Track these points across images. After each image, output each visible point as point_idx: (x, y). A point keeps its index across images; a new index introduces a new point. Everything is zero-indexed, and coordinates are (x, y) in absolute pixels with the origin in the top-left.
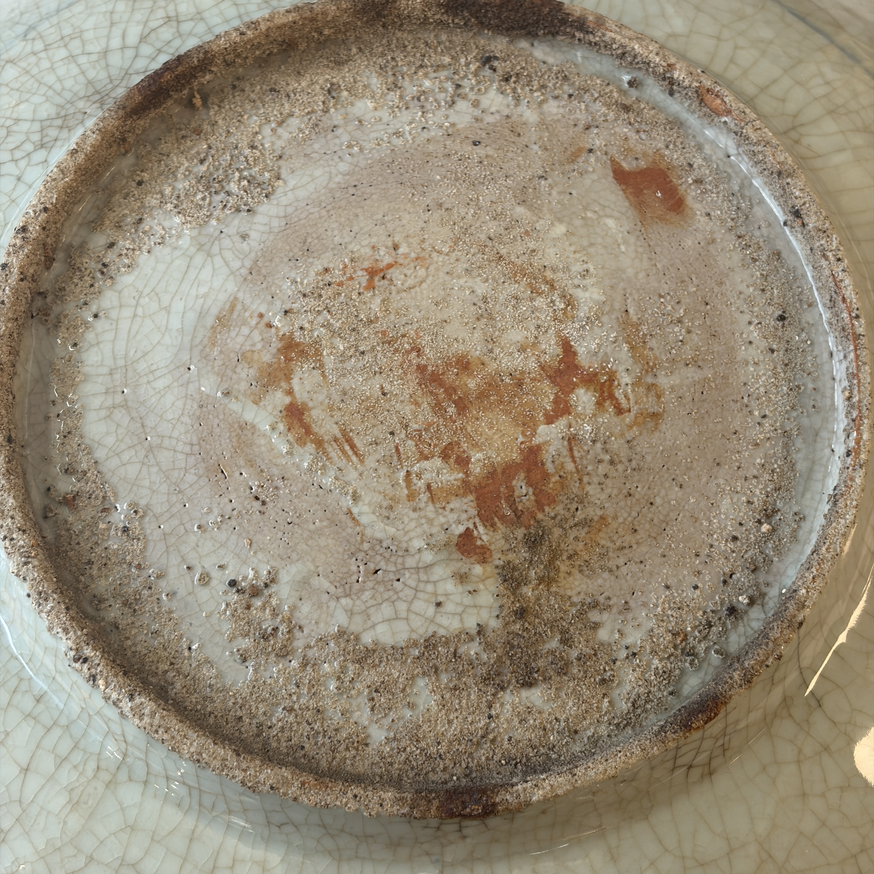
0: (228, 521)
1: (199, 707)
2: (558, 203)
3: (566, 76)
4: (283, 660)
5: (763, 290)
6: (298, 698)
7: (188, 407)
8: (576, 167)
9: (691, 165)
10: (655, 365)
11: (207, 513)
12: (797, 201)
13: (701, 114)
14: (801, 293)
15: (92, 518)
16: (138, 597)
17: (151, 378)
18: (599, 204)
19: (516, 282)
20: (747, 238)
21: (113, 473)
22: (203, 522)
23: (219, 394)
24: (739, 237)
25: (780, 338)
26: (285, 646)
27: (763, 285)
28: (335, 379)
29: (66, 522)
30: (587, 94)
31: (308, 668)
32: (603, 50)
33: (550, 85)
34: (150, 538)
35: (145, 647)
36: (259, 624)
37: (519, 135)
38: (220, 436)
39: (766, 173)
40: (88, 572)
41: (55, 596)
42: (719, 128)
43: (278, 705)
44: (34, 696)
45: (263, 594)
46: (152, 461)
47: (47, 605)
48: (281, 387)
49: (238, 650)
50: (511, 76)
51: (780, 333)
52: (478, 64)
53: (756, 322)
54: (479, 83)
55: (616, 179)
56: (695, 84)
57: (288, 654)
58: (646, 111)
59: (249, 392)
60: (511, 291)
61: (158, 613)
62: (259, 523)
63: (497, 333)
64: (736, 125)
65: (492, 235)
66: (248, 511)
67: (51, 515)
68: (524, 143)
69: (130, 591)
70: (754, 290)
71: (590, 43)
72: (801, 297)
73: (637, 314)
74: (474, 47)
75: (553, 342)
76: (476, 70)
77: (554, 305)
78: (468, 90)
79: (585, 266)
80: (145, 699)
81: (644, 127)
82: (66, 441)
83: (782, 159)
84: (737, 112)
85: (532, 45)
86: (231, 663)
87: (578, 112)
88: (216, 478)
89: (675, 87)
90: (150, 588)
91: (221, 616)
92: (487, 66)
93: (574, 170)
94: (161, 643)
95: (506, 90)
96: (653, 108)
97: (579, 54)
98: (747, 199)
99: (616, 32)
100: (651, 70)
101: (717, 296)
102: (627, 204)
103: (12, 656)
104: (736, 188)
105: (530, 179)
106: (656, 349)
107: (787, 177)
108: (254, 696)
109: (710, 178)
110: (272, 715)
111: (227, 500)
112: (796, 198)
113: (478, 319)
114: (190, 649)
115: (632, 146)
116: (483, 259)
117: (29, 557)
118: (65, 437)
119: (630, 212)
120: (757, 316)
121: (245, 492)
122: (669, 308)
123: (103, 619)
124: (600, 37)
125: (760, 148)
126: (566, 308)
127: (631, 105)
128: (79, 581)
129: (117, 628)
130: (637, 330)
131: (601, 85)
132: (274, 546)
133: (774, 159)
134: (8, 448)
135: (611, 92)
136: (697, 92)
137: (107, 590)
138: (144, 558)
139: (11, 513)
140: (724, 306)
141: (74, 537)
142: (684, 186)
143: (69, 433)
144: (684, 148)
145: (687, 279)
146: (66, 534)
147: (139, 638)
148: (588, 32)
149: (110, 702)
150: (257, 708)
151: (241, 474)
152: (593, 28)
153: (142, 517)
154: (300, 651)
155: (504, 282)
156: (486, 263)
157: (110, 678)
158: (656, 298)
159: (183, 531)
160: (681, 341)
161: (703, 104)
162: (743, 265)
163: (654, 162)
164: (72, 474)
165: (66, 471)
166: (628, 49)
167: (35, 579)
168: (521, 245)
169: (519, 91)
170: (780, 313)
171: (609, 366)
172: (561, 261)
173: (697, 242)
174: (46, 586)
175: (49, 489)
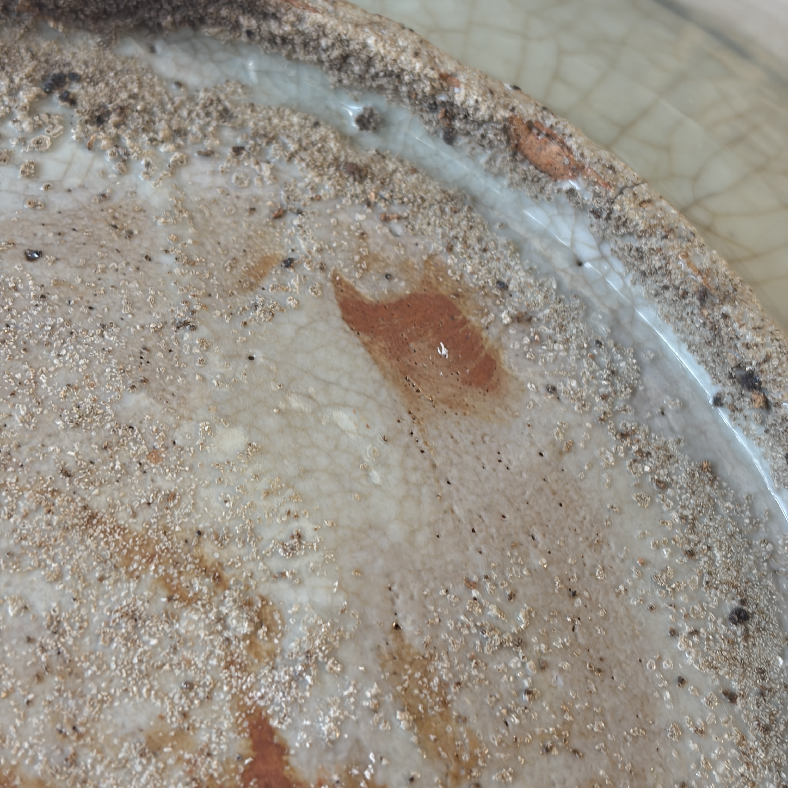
2: (224, 380)
3: (226, 110)
5: (691, 554)
8: (259, 300)
9: (503, 286)
10: (474, 758)
12: (750, 354)
13: (517, 177)
14: (773, 554)
18: (317, 378)
19: (131, 575)
20: (640, 436)
24: (624, 436)
25: (743, 664)
27: (689, 541)
30: (274, 146)
32: (300, 54)
33: (195, 129)
37: (130, 234)
39: (668, 294)
42: (558, 204)
50: (108, 114)
51: (741, 654)
52: (35, 90)
53: (687, 629)
54: (38, 128)
55: (348, 322)
56: (502, 114)
58: (398, 175)
60: (119, 601)
63: (87, 710)
64: (597, 195)
65: (70, 465)
68: (143, 252)
70: (671, 555)
71: (272, 39)
72: (774, 565)
73: (422, 633)
74: (27, 57)
75: (226, 725)
76: (31, 103)
77: (226, 627)
78: (14, 143)
79: (295, 526)
81: (397, 209)
83: (705, 263)
84: (597, 168)
85: (152, 50)
87: (256, 182)
89: (457, 124)
92: (56, 95)
93: (256, 306)
95: (98, 141)
96: (414, 171)
97: (251, 65)
98: (629, 351)
99: (325, 12)
100: (404, 89)
101: (593, 574)
102: (376, 374)
104: (603, 329)
105: (157, 331)
106: (473, 719)
107: (722, 302)
109: (547, 311)
112: (747, 346)
113: (39, 678)
115: (376, 249)
116: (49, 523)
119: (384, 394)
120: (687, 616)
122: (493, 611)
124: (293, 25)
125: (654, 242)
126: (254, 633)
127: (367, 166)
130: (426, 673)
131: (302, 127)
133: (689, 264)
135: (324, 139)
136: (505, 130)
140: (612, 597)
142: (494, 330)
144: (485, 250)
145: (523, 538)
148: (265, 16)
152: (277, 7)
155: (101, 579)
156: (58, 533)
158: (461, 588)
160: (528, 692)
161: (519, 157)
162: (641, 499)
163: (426, 282)
166: (354, 46)
168: (142, 483)
169: (127, 142)
170: (736, 604)
171: (367, 774)
172: (236, 517)
173: (534, 451)
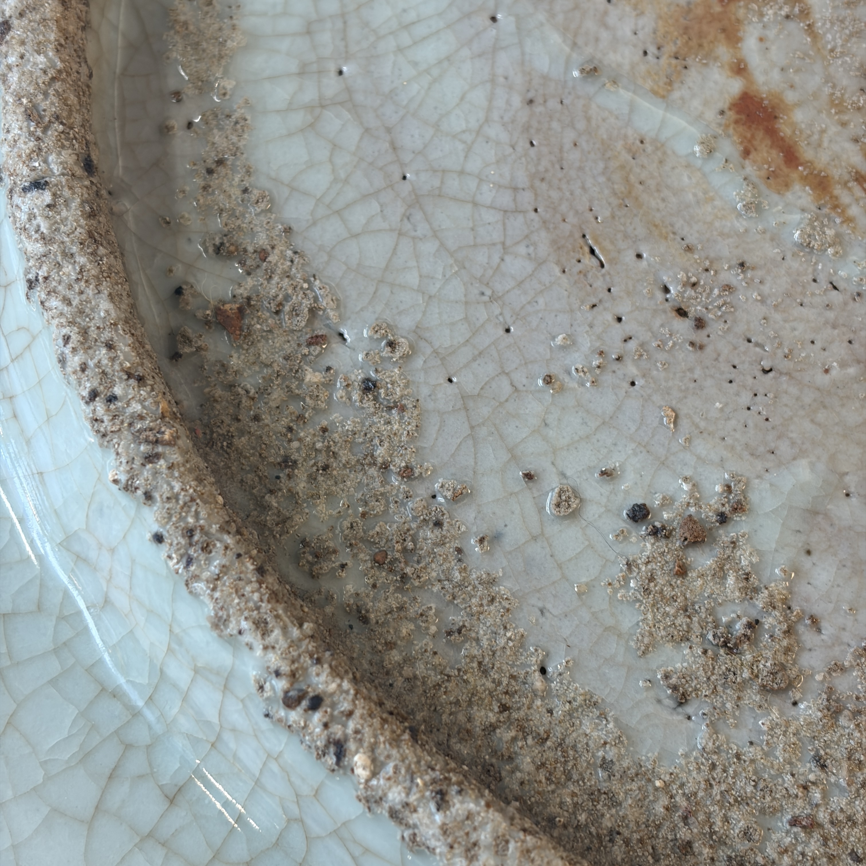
0: (615, 366)
1: (582, 817)
4: (777, 700)
6: (825, 795)
7: (500, 102)
11: (563, 348)
15: (287, 358)
16: (410, 545)
17: (405, 39)
21: (330, 256)
22: (555, 369)
23: (576, 74)
26: (783, 667)
28: (839, 42)
29: (224, 367)
31: (843, 721)
34: (430, 405)
35: (434, 668)
36: (711, 612)
38: (581, 169)
40: (284, 484)
41: (229, 540)
43: (775, 811)
44: (161, 787)
45: (714, 540)
46: (423, 229)
47: (209, 561)
48: (716, 59)
49: (667, 676)
57: (790, 686)
59: (643, 68)
61: (460, 586)
62: (691, 370)
66: (664, 343)
67: (187, 350)
69: (391, 529)
80: (477, 804)
82: (214, 181)
86: (650, 708)
88: (580, 266)
90: (438, 524)
91: (615, 591)
94: (473, 658)
103: (103, 689)
108: (716, 790)
110: (765, 839)
111: (609, 318)
114: (543, 671)
117: (157, 442)
118: (210, 172)
121: (652, 297)
123: (329, 598)
128: (264, 508)
129: (365, 620)
132: (733, 423)
134: (87, 183)
137: (332, 529)
138: (417, 452)
139: (106, 335)
141: (245, 402)
143: (220, 162)
146: (227, 394)
147: (419, 645)
149: (383, 811)
150: (726, 819)
151: (639, 256)
153: (406, 357)
154: (819, 677)
157: (383, 749)
159: (507, 389)
164: (230, 256)
165: (218, 249)
167: (176, 497)
174: (203, 514)
175: (179, 291)
